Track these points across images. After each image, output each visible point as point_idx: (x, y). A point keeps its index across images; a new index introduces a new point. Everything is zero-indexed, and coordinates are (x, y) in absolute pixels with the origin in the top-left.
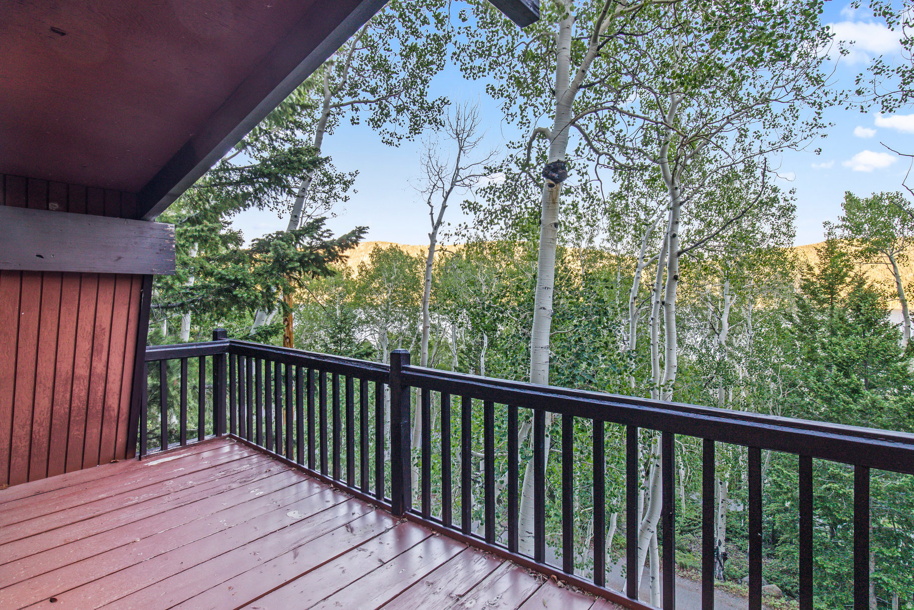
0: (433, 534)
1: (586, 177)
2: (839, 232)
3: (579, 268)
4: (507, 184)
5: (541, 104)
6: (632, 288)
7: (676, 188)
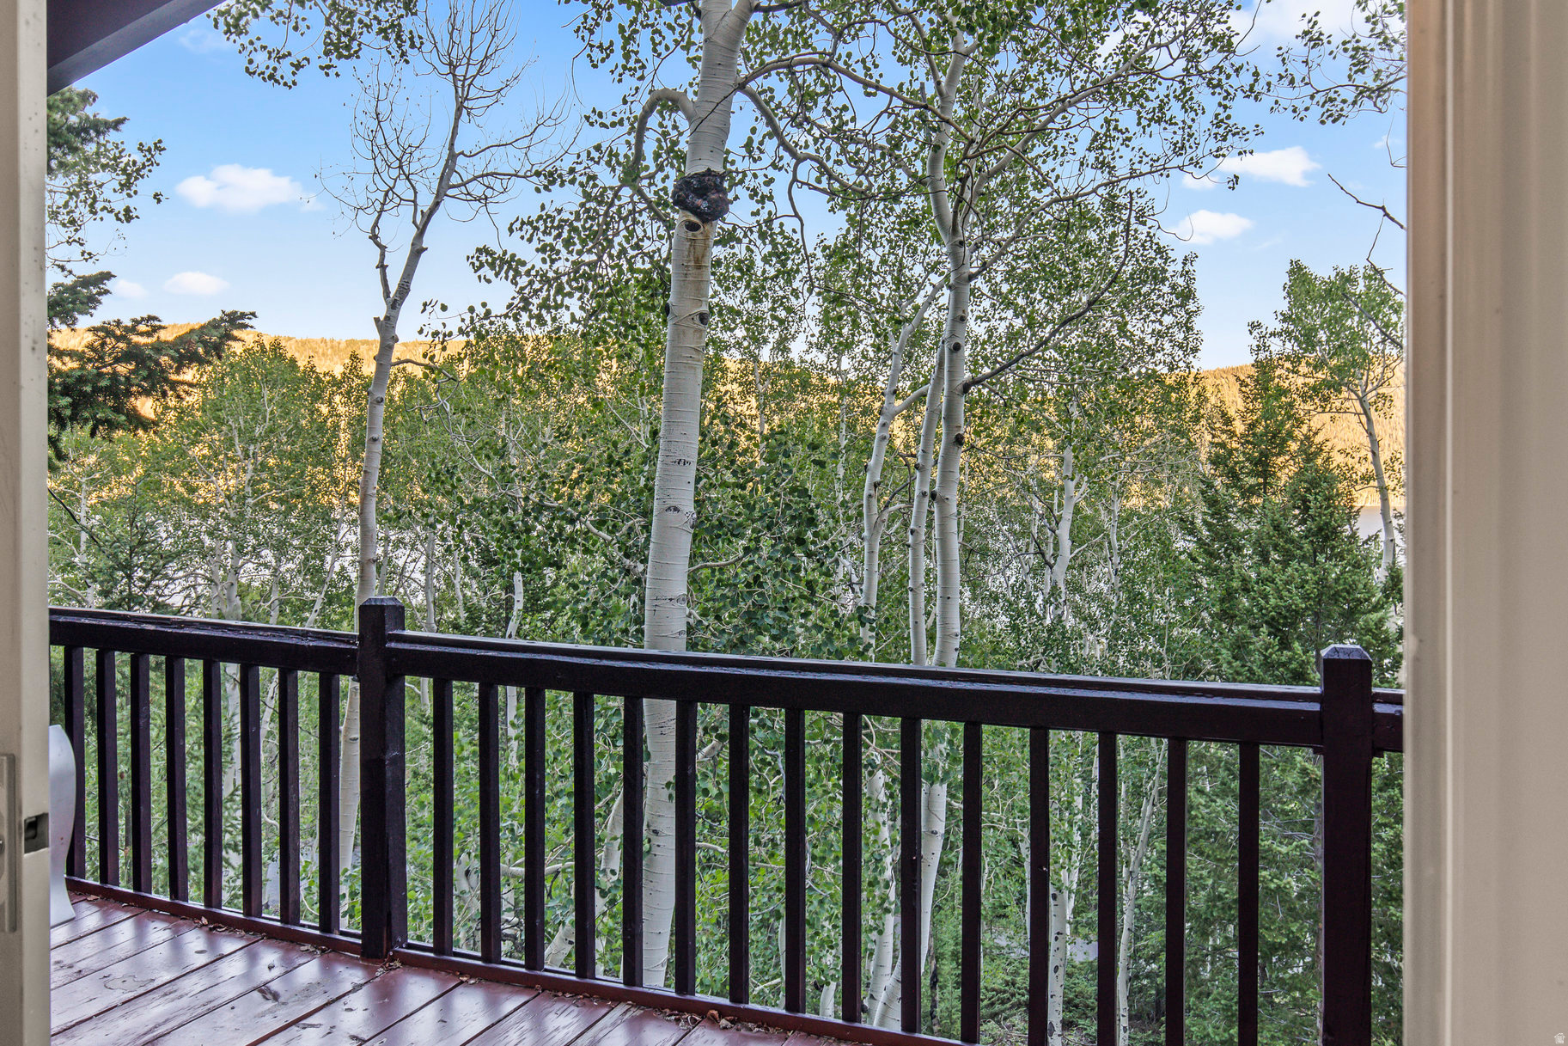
0: (462, 982)
1: (769, 206)
2: (1276, 345)
3: (754, 412)
4: (588, 211)
5: (670, 27)
6: (871, 463)
7: (962, 243)
